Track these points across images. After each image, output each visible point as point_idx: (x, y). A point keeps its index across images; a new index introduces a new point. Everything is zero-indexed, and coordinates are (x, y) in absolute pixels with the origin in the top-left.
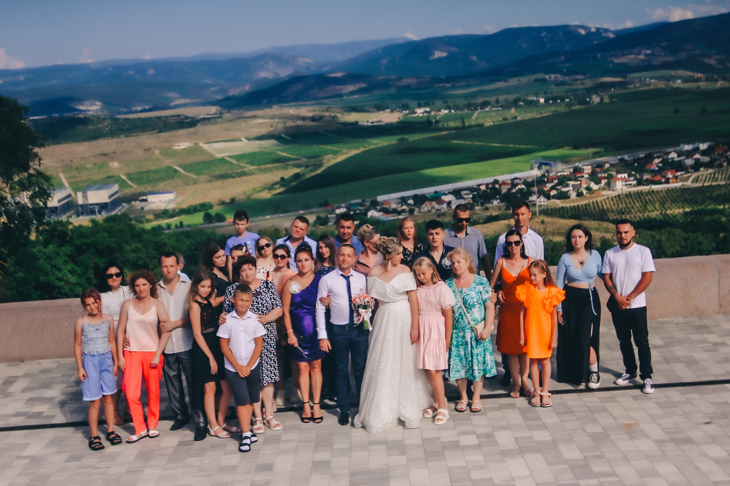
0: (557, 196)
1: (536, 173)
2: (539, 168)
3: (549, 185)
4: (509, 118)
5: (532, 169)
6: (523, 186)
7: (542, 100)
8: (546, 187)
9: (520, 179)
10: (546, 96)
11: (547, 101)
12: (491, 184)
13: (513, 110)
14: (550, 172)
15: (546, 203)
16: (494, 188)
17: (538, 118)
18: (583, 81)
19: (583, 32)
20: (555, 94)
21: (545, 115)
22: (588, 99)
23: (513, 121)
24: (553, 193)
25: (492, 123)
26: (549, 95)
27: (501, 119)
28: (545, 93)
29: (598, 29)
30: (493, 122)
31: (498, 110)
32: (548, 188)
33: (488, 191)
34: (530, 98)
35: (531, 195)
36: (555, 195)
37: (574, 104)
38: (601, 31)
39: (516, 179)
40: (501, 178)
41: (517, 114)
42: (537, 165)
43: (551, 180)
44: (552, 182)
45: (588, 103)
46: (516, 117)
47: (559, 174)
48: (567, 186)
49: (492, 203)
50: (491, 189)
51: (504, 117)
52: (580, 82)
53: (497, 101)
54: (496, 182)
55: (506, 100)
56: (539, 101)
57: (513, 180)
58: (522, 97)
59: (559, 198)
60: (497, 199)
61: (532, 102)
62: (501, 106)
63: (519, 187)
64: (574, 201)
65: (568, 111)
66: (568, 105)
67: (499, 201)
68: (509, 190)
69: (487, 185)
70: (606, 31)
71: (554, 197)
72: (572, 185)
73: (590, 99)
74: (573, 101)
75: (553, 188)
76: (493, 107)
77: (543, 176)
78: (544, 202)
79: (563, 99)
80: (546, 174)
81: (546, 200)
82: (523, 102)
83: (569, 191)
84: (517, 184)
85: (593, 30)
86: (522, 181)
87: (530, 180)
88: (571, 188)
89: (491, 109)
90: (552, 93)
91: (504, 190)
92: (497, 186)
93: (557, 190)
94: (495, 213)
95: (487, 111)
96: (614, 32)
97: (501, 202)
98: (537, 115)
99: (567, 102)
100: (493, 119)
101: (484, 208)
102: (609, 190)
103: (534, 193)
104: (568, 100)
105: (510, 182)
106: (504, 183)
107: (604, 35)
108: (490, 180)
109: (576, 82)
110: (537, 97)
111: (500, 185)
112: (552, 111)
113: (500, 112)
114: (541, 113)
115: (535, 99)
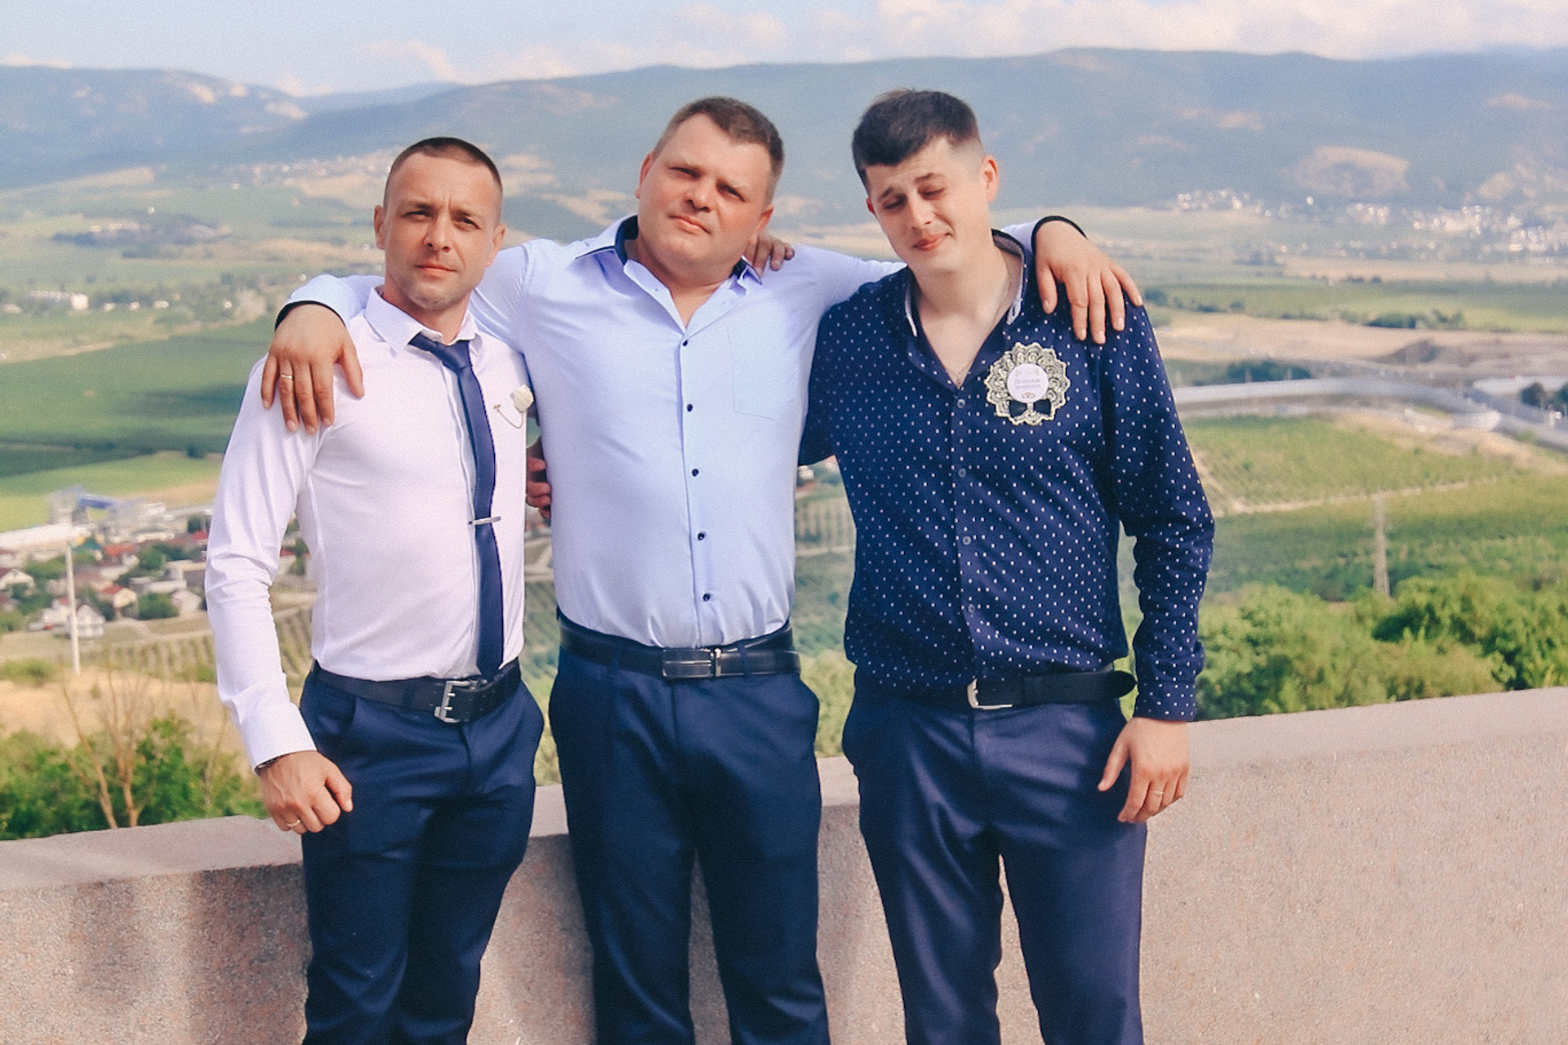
0: (136, 610)
1: (64, 534)
2: (77, 517)
3: (111, 573)
5: (51, 521)
6: (23, 578)
7: (80, 302)
8: (100, 579)
9: (12, 553)
10: (92, 288)
11: (96, 302)
14: (113, 530)
15: (101, 632)
17: (68, 358)
18: (211, 247)
19: (206, 95)
20: (124, 284)
21: (90, 348)
22: (228, 305)
24: (123, 598)
26: (106, 288)
28: (90, 281)
29: (253, 90)
32: (108, 584)
34: (41, 293)
35: (48, 604)
36: (131, 605)
37: (180, 319)
38: (263, 96)
42: (70, 509)
43: (112, 557)
44: (120, 563)
45: (226, 314)
47: (141, 538)
48: (167, 576)
52: (199, 248)
56: (68, 305)
58: (14, 290)
59: (143, 616)
61: (44, 306)
63: (10, 578)
64: (190, 626)
65: (165, 337)
66: (165, 320)
70: (279, 96)
71: (125, 611)
72: (187, 574)
73: (235, 304)
74: (183, 309)
75: (123, 582)
77: (91, 542)
78: (95, 627)
79: (147, 300)
80: (100, 538)
81: (101, 620)
82: (19, 305)
83: (176, 591)
85: (239, 91)
86: (19, 561)
87: (42, 557)
88: (181, 584)
90: (112, 280)
93: (137, 588)
96: (302, 103)
98: (68, 347)
99: (162, 309)
102: (303, 590)
103: (63, 598)
104: (165, 304)
107: (270, 107)
109: (188, 250)
110: (62, 289)
112: (111, 339)
114: (77, 343)
115: (57, 295)
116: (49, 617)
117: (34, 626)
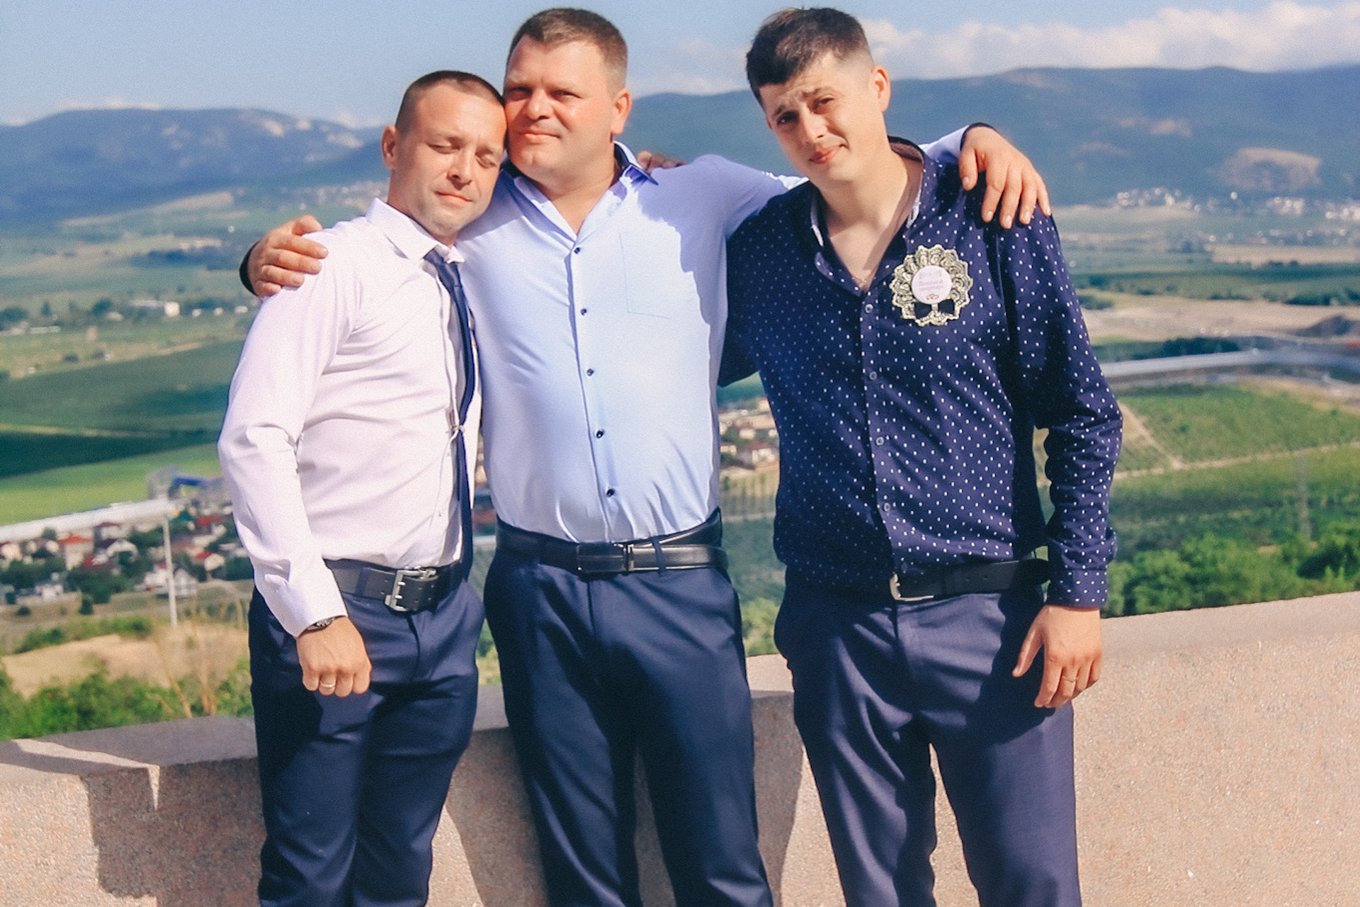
0: (224, 573)
1: (161, 509)
2: (172, 493)
3: (202, 541)
4: (81, 356)
5: (151, 496)
6: (128, 546)
7: (172, 309)
8: (192, 546)
9: (118, 525)
10: (183, 297)
11: (186, 309)
12: (35, 540)
13: (92, 334)
14: (203, 504)
15: (194, 592)
16: (42, 553)
17: (162, 357)
19: (276, 129)
20: (209, 293)
21: (181, 348)
23: (93, 363)
24: (213, 562)
25: (32, 371)
26: (195, 297)
27: (58, 357)
28: (181, 290)
29: (316, 124)
30: (37, 366)
31: (49, 335)
32: (200, 550)
33: (28, 560)
34: (139, 302)
35: (151, 569)
36: (220, 568)
38: (324, 129)
39: (107, 524)
40: (62, 525)
41: (103, 346)
42: (166, 486)
43: (205, 527)
44: (210, 532)
46: (99, 355)
49: (40, 594)
50: (36, 556)
51: (67, 352)
53: (46, 310)
54: (50, 535)
55: (72, 307)
56: (161, 311)
57: (98, 528)
58: (116, 300)
59: (230, 577)
60: (54, 583)
61: (142, 314)
62: (56, 324)
63: (116, 547)
66: (245, 322)
67: (59, 588)
68: (88, 558)
69: (23, 545)
70: (338, 129)
71: (216, 573)
75: (213, 548)
76: (35, 323)
77: (184, 515)
78: (189, 587)
79: (229, 307)
80: (192, 511)
81: (194, 581)
82: (121, 312)
84: (110, 542)
85: (304, 125)
86: (123, 532)
87: (144, 528)
89: (28, 330)
90: (199, 289)
91: (74, 558)
92: (52, 547)
93: (225, 554)
94: (48, 626)
95: (18, 338)
96: (358, 134)
97: (66, 590)
98: (160, 348)
99: (242, 314)
100: (35, 360)
101: (15, 608)
103: (162, 563)
104: (244, 309)
105: (89, 534)
106: (73, 539)
107: (331, 138)
108: (33, 529)
110: (157, 298)
111: (62, 543)
112: (199, 340)
113: (57, 341)
114: (170, 344)
115: (152, 303)
116: (150, 579)
117: (138, 587)
